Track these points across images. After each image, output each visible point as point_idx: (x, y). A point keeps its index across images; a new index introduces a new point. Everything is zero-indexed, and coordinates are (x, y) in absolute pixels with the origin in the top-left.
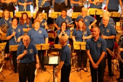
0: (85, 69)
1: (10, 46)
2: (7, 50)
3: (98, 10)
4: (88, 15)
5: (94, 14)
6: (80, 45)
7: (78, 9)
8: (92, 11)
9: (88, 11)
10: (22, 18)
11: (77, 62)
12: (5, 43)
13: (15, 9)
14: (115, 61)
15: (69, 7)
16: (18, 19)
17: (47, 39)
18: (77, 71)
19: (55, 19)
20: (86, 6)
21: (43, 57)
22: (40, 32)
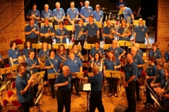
0: (116, 95)
1: (49, 75)
2: (45, 78)
3: (127, 42)
4: (118, 46)
5: (123, 45)
6: (111, 73)
7: (109, 41)
8: (122, 43)
9: (118, 43)
10: (59, 50)
11: (108, 89)
12: (44, 72)
13: (53, 42)
14: (142, 87)
15: (101, 39)
16: (55, 51)
17: (81, 68)
18: (109, 96)
19: (89, 50)
20: (116, 39)
21: (78, 85)
22: (76, 61)
